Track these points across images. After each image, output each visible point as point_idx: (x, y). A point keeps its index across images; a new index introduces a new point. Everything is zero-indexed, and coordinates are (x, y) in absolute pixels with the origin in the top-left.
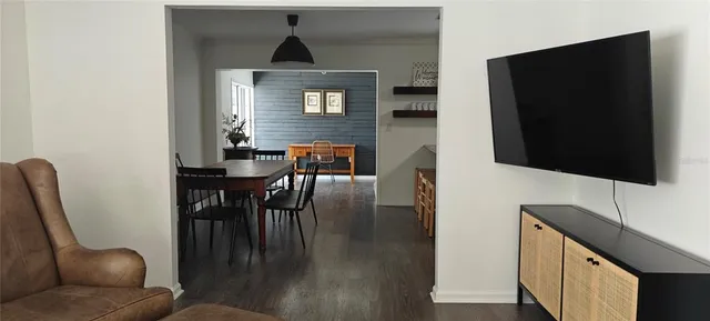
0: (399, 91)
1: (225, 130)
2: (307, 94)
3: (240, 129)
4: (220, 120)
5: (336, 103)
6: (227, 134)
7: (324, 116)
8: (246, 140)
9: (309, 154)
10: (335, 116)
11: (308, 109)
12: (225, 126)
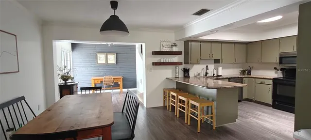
0: (156, 53)
1: (59, 75)
2: (98, 55)
3: (68, 73)
4: (56, 69)
5: (112, 59)
6: (60, 76)
7: (107, 65)
8: (72, 79)
9: (102, 82)
10: (112, 65)
11: (99, 62)
12: (59, 72)
